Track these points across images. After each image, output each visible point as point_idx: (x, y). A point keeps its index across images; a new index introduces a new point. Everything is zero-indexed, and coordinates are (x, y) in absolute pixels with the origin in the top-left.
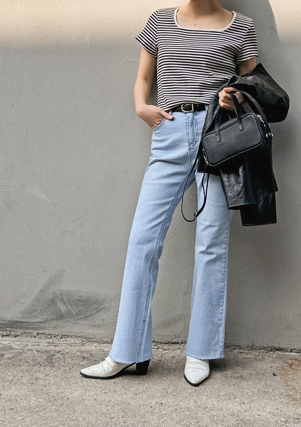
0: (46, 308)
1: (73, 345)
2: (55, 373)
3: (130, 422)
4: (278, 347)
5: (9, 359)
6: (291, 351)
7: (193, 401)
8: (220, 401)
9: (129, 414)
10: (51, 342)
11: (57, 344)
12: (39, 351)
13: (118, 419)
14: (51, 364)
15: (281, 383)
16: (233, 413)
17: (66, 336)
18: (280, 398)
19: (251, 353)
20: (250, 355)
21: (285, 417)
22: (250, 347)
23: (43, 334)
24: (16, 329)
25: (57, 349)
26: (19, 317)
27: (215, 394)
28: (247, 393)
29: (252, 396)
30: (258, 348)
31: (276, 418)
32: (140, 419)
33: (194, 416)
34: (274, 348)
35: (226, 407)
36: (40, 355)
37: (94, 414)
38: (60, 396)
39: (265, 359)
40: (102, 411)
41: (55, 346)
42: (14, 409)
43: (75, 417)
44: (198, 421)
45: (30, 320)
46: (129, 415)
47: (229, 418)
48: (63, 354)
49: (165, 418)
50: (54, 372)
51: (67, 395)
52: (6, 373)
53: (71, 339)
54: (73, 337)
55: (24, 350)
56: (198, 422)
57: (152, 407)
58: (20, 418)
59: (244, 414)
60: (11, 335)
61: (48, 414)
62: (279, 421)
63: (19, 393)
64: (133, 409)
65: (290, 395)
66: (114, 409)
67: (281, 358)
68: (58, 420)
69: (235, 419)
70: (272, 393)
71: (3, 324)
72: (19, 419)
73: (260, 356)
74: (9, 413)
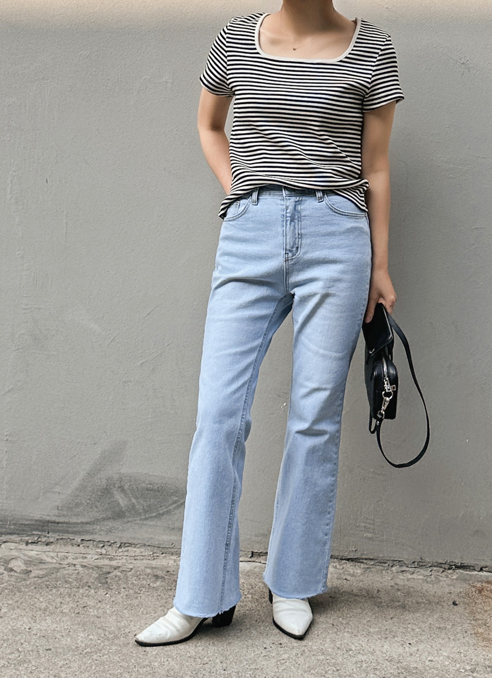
0: (96, 503)
1: (138, 558)
2: (113, 599)
3: (232, 669)
4: (461, 563)
5: (38, 577)
6: (481, 570)
7: (329, 640)
8: (370, 641)
9: (231, 658)
10: (105, 553)
11: (114, 556)
12: (85, 566)
13: (214, 665)
14: (106, 586)
15: (465, 616)
16: (391, 658)
17: (127, 545)
18: (464, 637)
19: (418, 572)
20: (416, 575)
21: (472, 664)
22: (416, 563)
23: (90, 540)
24: (48, 533)
25: (114, 563)
26: (53, 514)
27: (363, 631)
28: (413, 630)
29: (421, 634)
30: (430, 565)
31: (458, 665)
32: (248, 666)
33: (331, 662)
34: (454, 565)
35: (380, 649)
36: (87, 572)
37: (177, 657)
38: (123, 632)
39: (440, 581)
40: (188, 653)
41: (111, 559)
42: (53, 649)
43: (146, 663)
44: (338, 668)
45: (71, 520)
46: (231, 660)
47: (385, 665)
48: (123, 571)
49: (287, 664)
50: (111, 597)
51: (134, 630)
52: (36, 598)
53: (135, 549)
54: (138, 546)
55: (61, 564)
56: (338, 670)
57: (265, 648)
58: (62, 662)
59: (408, 659)
60: (39, 543)
61: (105, 657)
62: (463, 669)
63: (59, 626)
64: (237, 651)
65: (478, 633)
66: (207, 651)
67: (465, 580)
68: (121, 666)
69: (394, 667)
70: (451, 630)
71: (28, 525)
72: (61, 664)
73: (432, 576)
74: (45, 655)
